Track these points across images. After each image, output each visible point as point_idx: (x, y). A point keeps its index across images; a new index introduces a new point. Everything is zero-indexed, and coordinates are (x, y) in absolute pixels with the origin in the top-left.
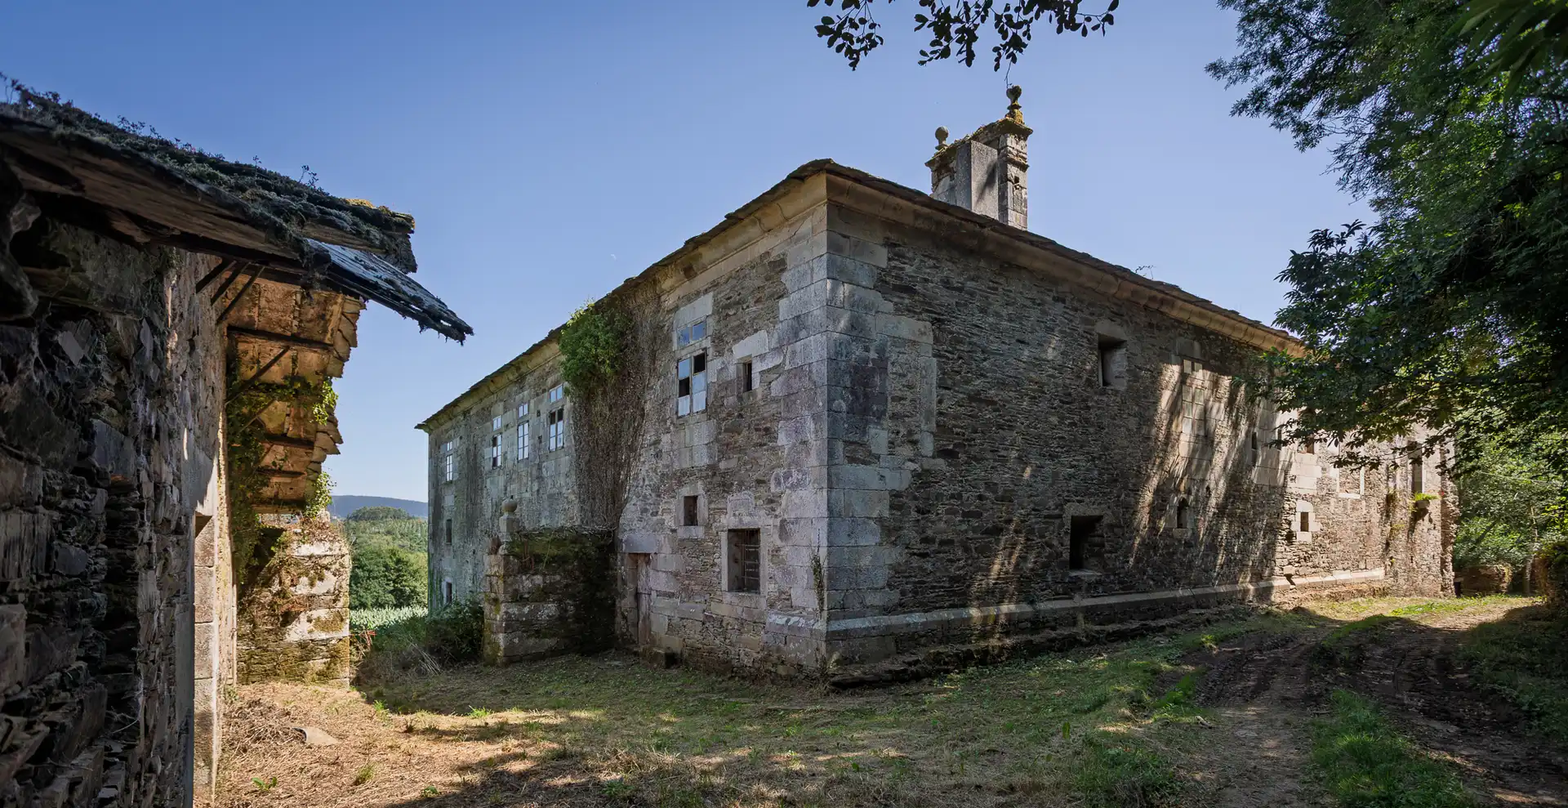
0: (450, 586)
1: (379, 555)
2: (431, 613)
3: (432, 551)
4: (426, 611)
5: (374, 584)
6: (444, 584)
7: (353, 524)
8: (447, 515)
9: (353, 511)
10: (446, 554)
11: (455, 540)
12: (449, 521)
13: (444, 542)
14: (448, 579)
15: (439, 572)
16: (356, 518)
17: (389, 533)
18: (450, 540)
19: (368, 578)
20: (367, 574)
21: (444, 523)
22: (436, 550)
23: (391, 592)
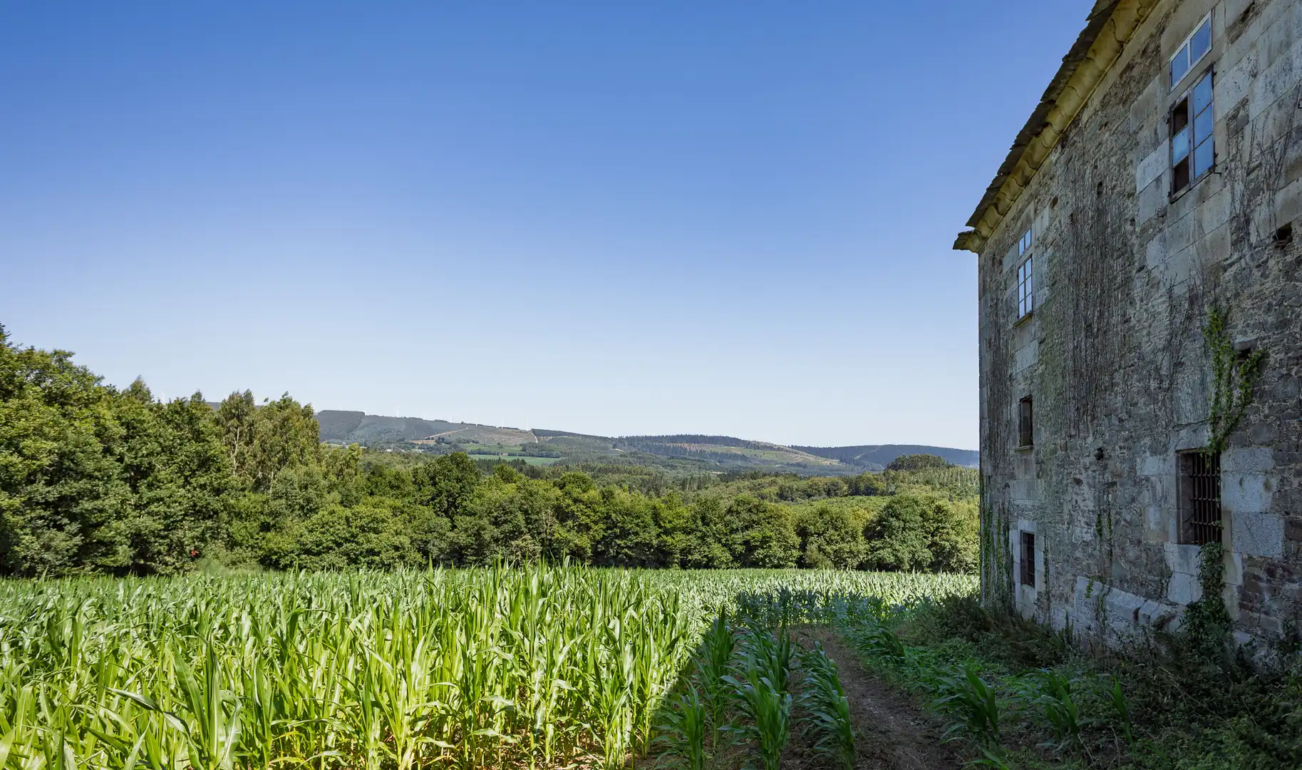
0: (1028, 539)
1: (916, 502)
2: (985, 585)
3: (988, 469)
4: (976, 580)
5: (911, 535)
6: (1014, 537)
7: (893, 473)
8: (1020, 389)
9: (892, 460)
10: (1019, 473)
11: (1043, 436)
12: (1027, 401)
13: (1013, 447)
14: (1025, 525)
15: (1003, 511)
16: (895, 467)
17: (927, 482)
18: (1028, 440)
19: (904, 529)
20: (902, 524)
21: (1013, 411)
22: (995, 467)
23: (929, 547)
